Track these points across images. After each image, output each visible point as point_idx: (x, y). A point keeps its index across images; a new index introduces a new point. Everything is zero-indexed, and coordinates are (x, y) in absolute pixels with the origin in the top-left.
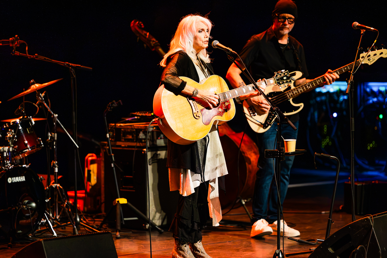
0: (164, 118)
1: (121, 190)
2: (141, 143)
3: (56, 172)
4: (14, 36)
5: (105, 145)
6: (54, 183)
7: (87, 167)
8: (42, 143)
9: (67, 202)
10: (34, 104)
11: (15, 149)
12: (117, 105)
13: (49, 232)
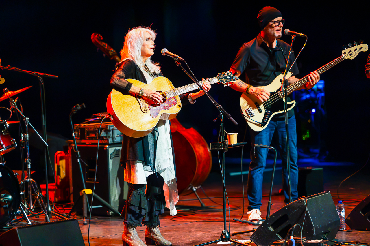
1: (87, 182)
2: (103, 141)
3: (29, 168)
5: (71, 143)
6: (27, 178)
7: (57, 162)
8: (16, 143)
9: (40, 194)
10: (8, 109)
12: (80, 108)
13: (24, 221)
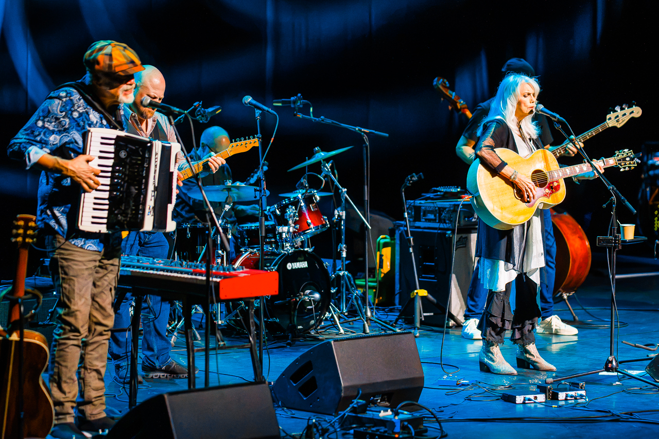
0: (479, 196)
1: (420, 279)
2: (444, 224)
3: (343, 257)
4: (296, 95)
5: (401, 225)
6: (340, 270)
7: (379, 250)
8: (328, 223)
9: (356, 293)
10: (319, 176)
11: (296, 229)
12: (417, 179)
13: (335, 328)
